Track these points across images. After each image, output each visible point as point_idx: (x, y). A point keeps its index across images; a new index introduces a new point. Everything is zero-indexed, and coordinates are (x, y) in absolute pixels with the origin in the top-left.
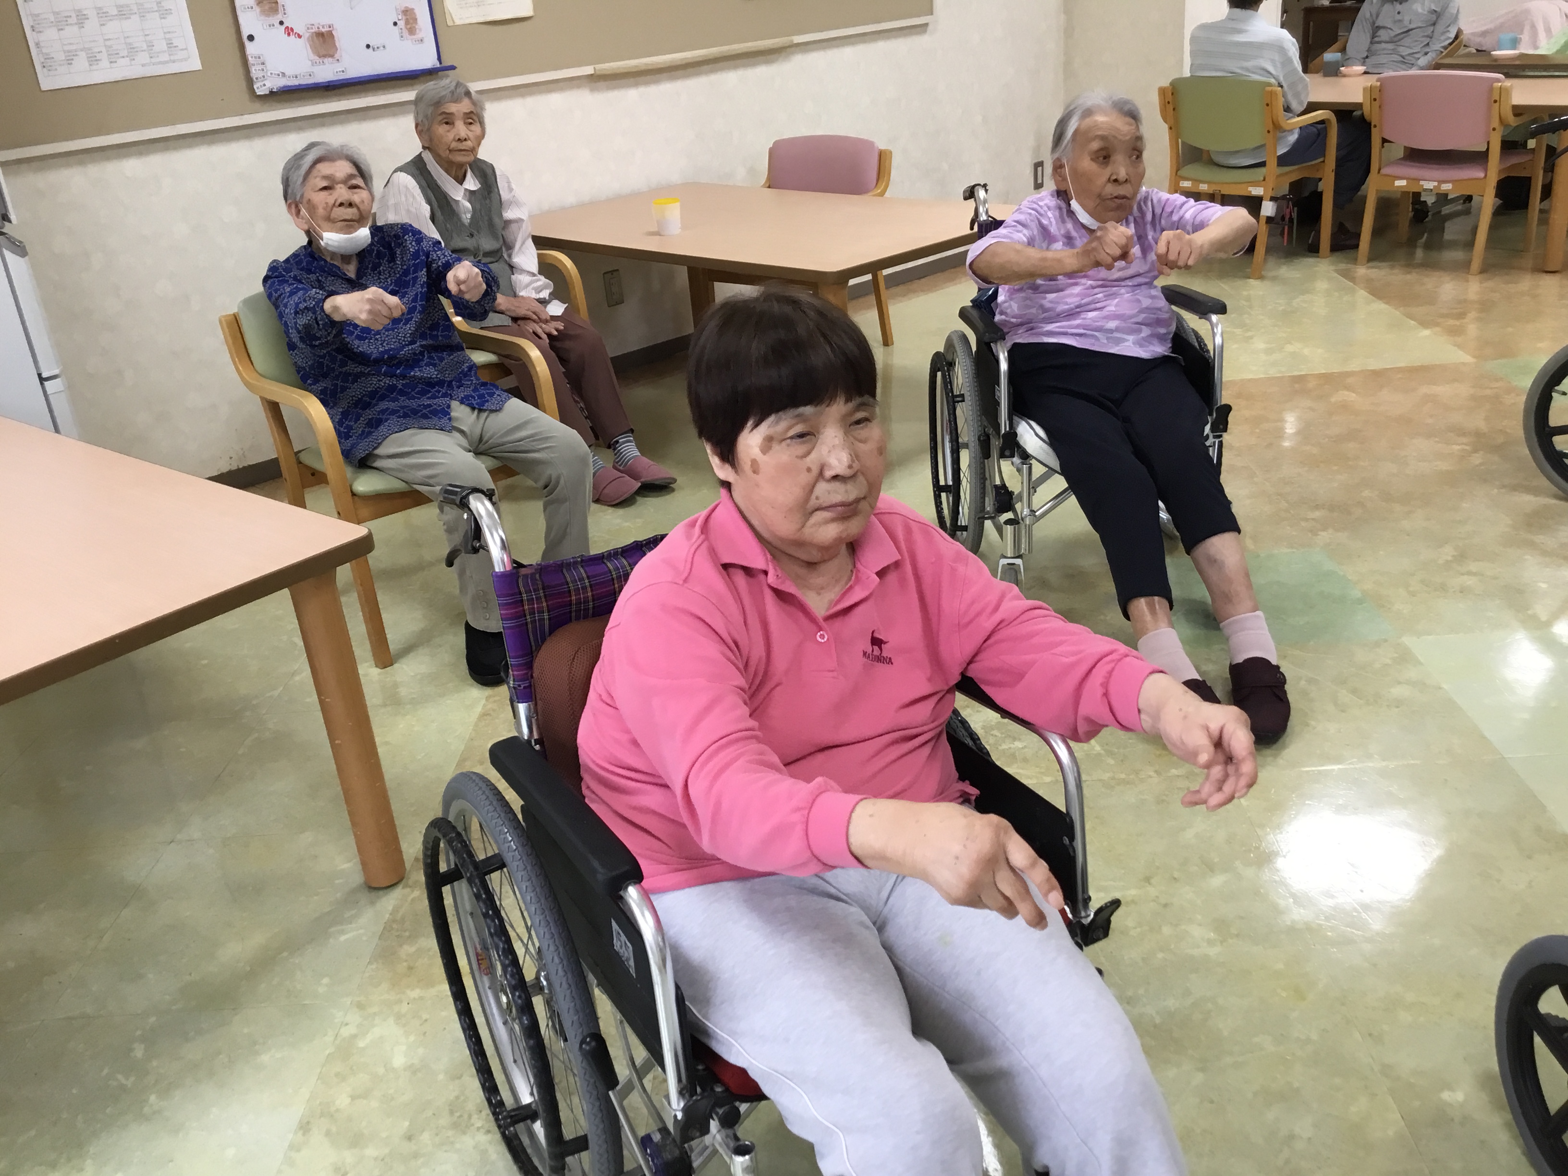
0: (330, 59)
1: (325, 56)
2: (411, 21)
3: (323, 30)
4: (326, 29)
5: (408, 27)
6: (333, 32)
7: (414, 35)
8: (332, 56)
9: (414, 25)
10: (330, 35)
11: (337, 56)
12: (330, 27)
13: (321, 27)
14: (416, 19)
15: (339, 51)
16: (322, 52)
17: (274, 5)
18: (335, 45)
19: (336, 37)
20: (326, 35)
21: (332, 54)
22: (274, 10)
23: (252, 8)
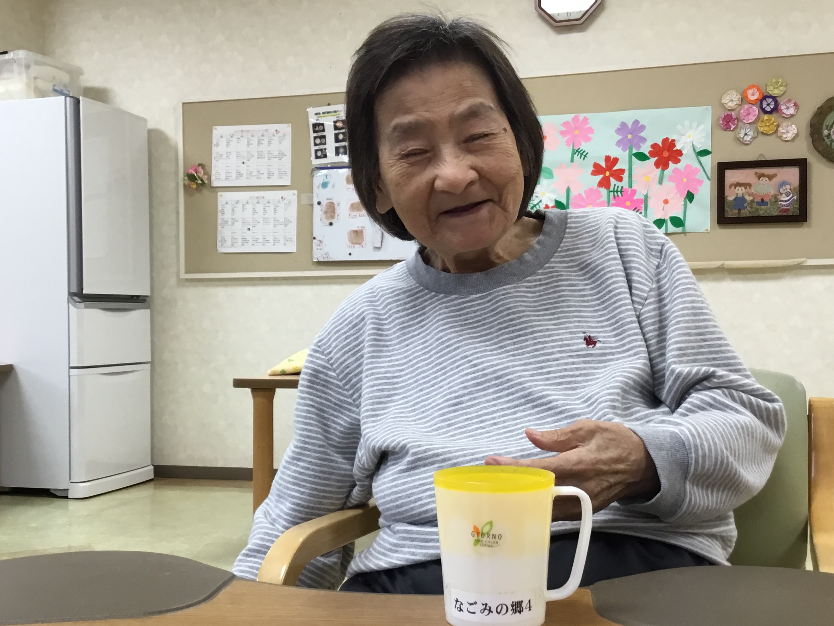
0: (359, 246)
1: (356, 243)
3: (358, 229)
4: (360, 229)
6: (364, 231)
8: (360, 244)
10: (361, 232)
11: (363, 244)
13: (356, 228)
15: (364, 242)
16: (355, 241)
17: (333, 214)
18: (363, 238)
19: (364, 233)
20: (358, 232)
21: (360, 242)
22: (332, 217)
23: (320, 218)
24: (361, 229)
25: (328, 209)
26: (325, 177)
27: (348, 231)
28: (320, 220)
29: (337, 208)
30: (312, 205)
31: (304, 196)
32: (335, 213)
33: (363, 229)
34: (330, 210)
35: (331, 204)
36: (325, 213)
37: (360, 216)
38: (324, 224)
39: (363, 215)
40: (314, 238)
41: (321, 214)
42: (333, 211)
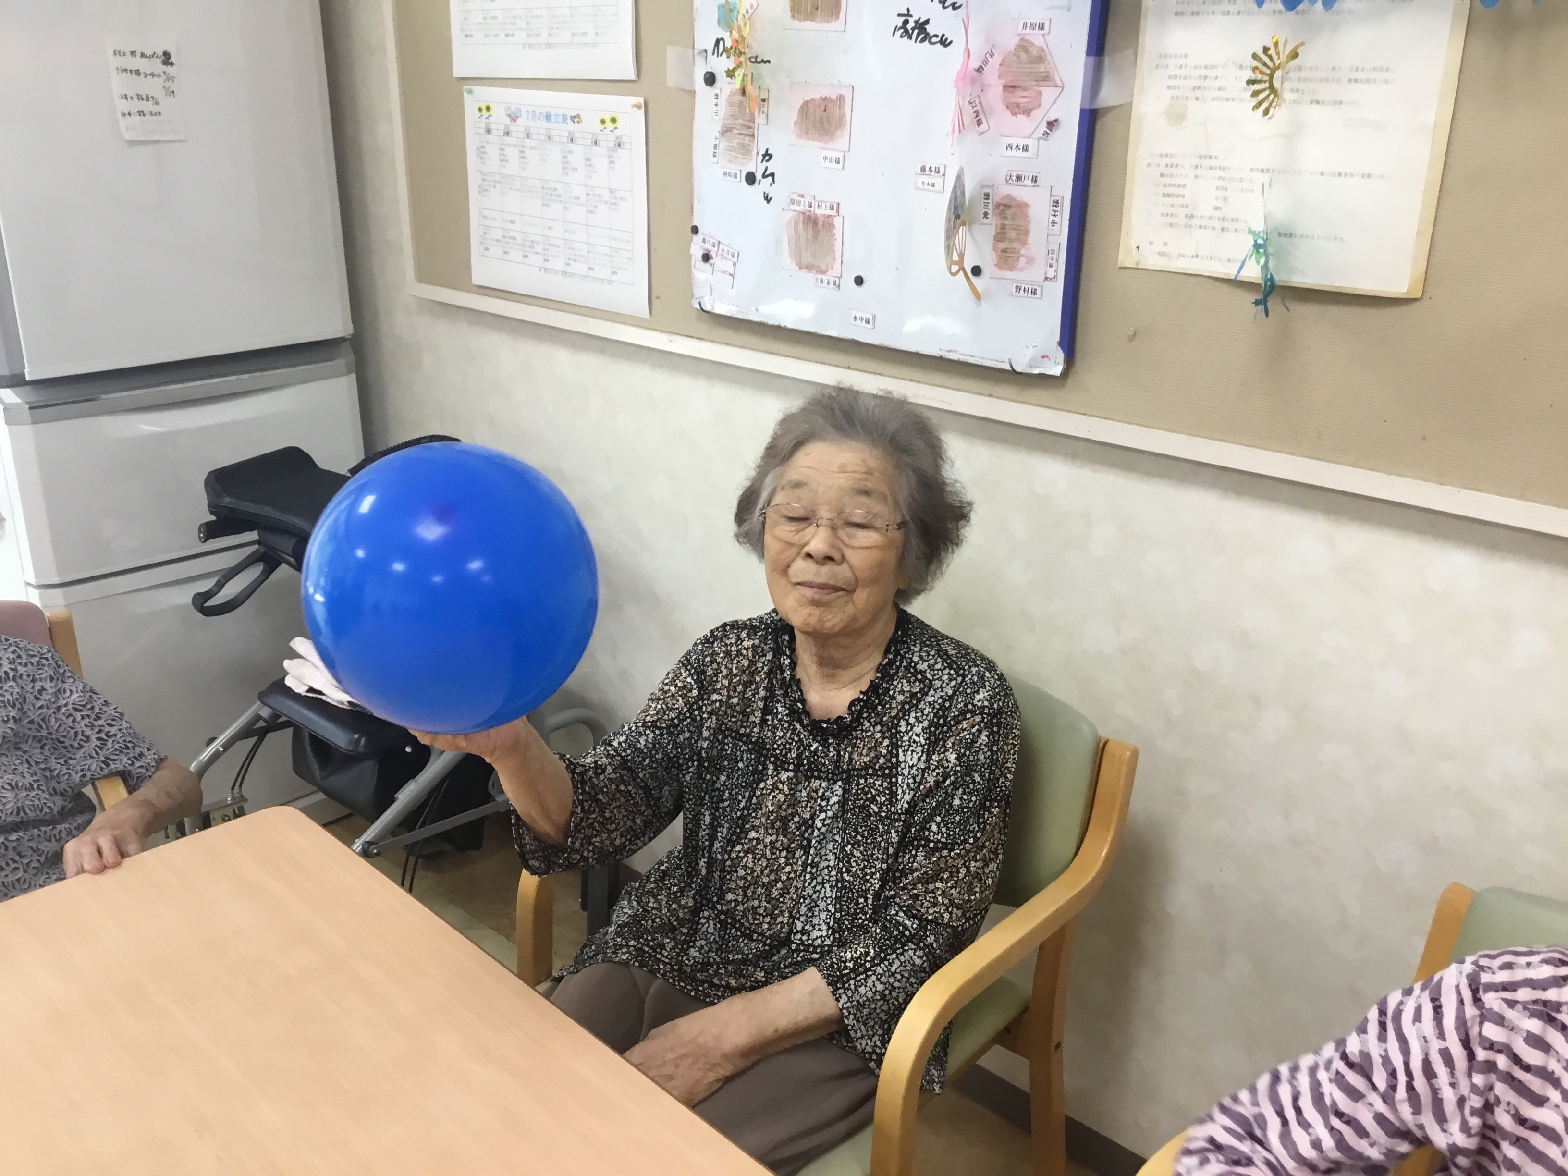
1: (809, 268)
2: (1012, 234)
3: (818, 212)
4: (825, 211)
5: (1002, 246)
6: (837, 221)
7: (1012, 268)
8: (821, 272)
9: (1016, 245)
10: (829, 223)
11: (832, 274)
12: (832, 208)
13: (815, 204)
14: (1027, 232)
15: (837, 265)
16: (807, 258)
17: (746, 139)
18: (831, 250)
19: (838, 231)
20: (820, 223)
21: (823, 267)
22: (745, 150)
23: (715, 147)
24: (829, 212)
25: (733, 117)
27: (789, 215)
28: (714, 156)
29: (760, 119)
30: (693, 93)
31: (672, 53)
32: (753, 135)
33: (834, 213)
34: (740, 121)
35: (739, 97)
36: (726, 131)
37: (825, 158)
38: (730, 174)
39: (835, 155)
40: (695, 230)
41: (718, 134)
42: (749, 128)
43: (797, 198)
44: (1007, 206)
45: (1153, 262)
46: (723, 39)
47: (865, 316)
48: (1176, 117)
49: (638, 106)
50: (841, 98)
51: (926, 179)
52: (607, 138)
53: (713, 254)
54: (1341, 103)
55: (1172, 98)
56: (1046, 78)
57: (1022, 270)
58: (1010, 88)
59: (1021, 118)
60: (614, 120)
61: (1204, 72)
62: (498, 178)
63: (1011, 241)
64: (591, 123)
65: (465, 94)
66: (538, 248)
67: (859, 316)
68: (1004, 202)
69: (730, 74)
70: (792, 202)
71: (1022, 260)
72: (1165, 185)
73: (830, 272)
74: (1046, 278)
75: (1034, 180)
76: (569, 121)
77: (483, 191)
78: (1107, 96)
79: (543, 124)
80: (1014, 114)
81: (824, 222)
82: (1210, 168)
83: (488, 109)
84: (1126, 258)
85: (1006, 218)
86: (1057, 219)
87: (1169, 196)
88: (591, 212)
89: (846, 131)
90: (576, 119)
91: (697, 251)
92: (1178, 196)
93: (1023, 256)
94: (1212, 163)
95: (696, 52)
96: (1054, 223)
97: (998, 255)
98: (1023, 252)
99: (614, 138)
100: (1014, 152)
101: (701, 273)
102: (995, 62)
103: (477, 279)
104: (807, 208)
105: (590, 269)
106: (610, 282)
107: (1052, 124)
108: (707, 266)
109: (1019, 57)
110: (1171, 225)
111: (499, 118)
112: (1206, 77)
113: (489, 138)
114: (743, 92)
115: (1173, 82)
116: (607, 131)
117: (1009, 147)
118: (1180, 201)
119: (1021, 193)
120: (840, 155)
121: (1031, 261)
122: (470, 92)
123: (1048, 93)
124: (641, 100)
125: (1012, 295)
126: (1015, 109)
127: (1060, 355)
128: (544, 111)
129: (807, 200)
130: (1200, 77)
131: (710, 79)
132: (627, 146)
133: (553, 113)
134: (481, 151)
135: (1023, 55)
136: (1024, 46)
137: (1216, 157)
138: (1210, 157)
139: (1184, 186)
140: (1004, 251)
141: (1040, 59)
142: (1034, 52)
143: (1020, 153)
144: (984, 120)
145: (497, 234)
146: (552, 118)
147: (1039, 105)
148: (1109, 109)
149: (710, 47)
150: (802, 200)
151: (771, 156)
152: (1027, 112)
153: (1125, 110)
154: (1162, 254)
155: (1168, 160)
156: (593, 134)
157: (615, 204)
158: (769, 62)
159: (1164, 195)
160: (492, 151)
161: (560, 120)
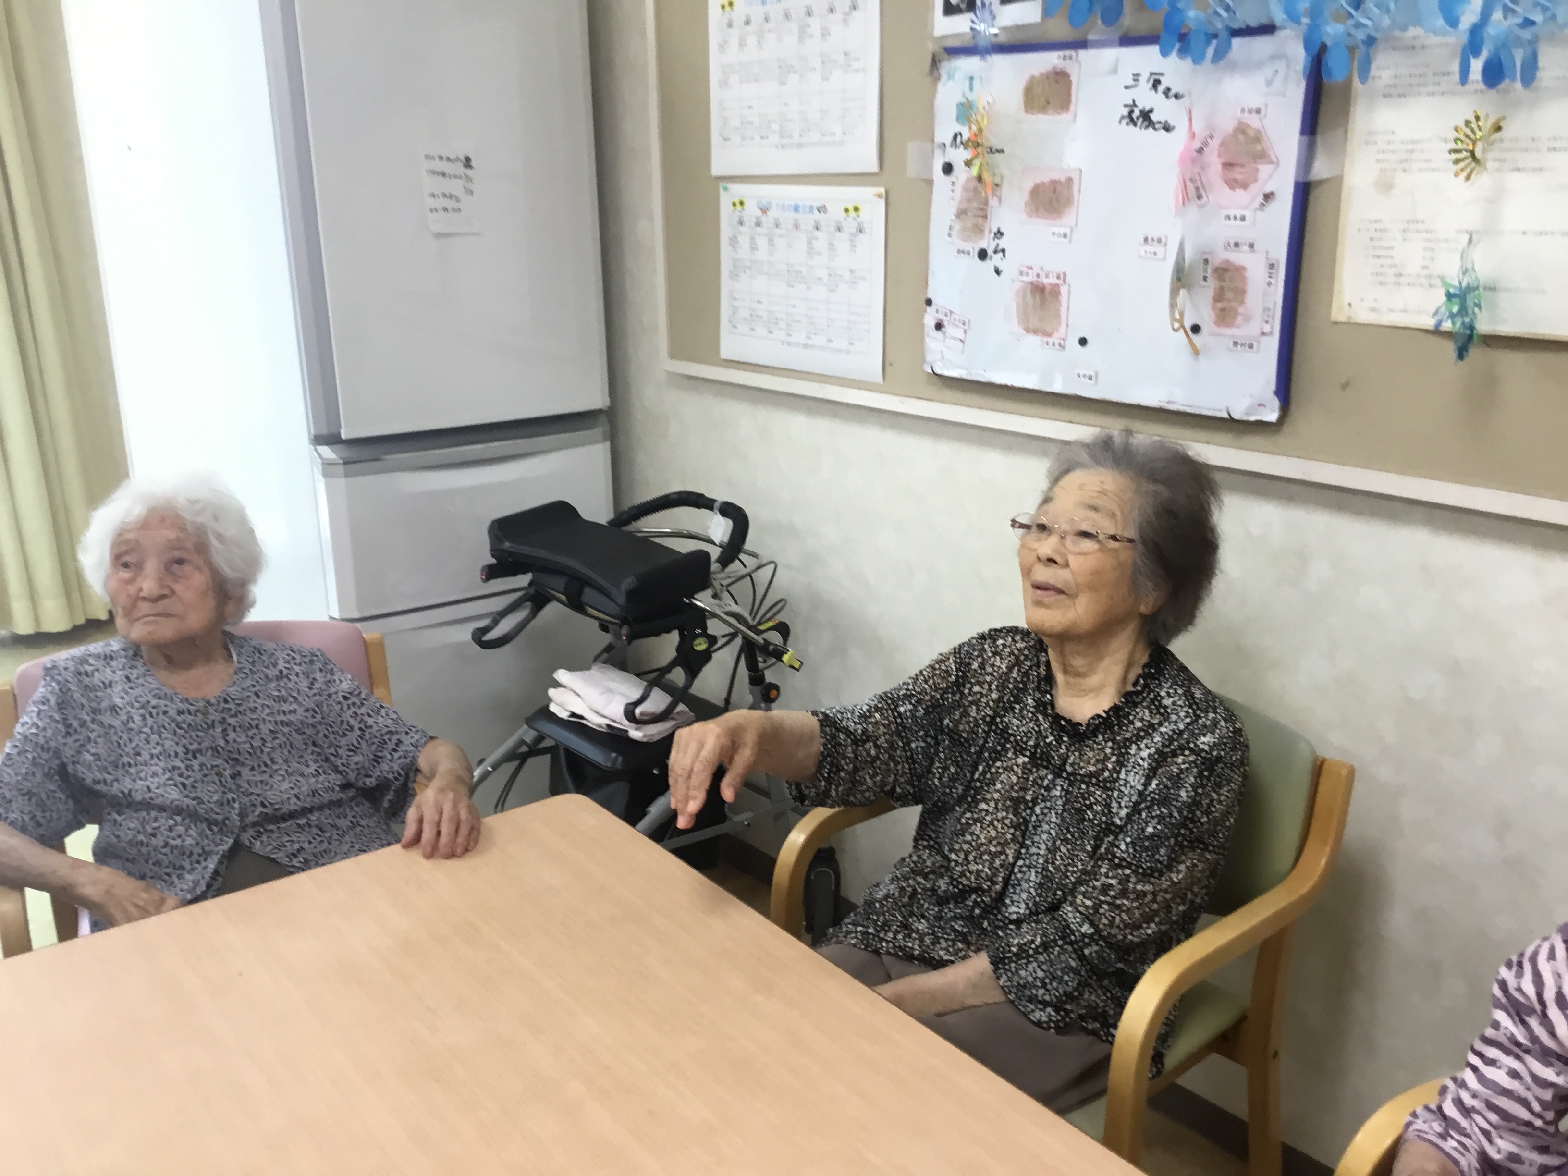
1: (1035, 332)
2: (1229, 295)
3: (1046, 281)
4: (1053, 280)
6: (1064, 290)
7: (1229, 325)
8: (1047, 335)
9: (1234, 304)
10: (1055, 291)
12: (1058, 277)
13: (1042, 275)
14: (1244, 293)
15: (1063, 328)
16: (1034, 323)
17: (980, 220)
18: (1058, 316)
19: (1064, 298)
20: (1047, 291)
21: (1049, 330)
22: (978, 230)
23: (951, 228)
24: (1056, 281)
25: (969, 201)
26: (967, 83)
27: (1018, 286)
28: (950, 235)
29: (993, 202)
30: (930, 182)
31: (913, 148)
32: (986, 217)
33: (1060, 282)
34: (975, 205)
35: (976, 184)
36: (961, 214)
37: (1054, 234)
38: (963, 252)
39: (1062, 230)
40: (929, 302)
41: (953, 217)
42: (982, 210)
43: (1025, 269)
44: (1225, 270)
45: (1363, 316)
46: (961, 134)
47: (1087, 373)
48: (1385, 186)
49: (880, 196)
50: (1070, 180)
51: (1148, 248)
52: (850, 225)
53: (945, 323)
54: (1541, 169)
55: (1381, 170)
56: (1262, 156)
57: (1238, 327)
58: (1228, 165)
59: (1240, 192)
60: (856, 209)
61: (1410, 147)
62: (748, 264)
63: (1229, 301)
64: (835, 213)
65: (722, 191)
66: (782, 324)
67: (1082, 373)
68: (1223, 266)
69: (968, 163)
70: (1021, 273)
71: (1239, 319)
72: (1374, 248)
73: (1056, 335)
74: (1263, 334)
75: (1252, 246)
76: (816, 212)
77: (734, 276)
78: (1321, 169)
79: (793, 215)
80: (1232, 188)
81: (1051, 290)
82: (1418, 231)
83: (742, 203)
84: (1339, 313)
85: (1224, 281)
86: (1273, 281)
87: (1378, 257)
88: (833, 291)
89: (1073, 209)
90: (822, 209)
91: (930, 320)
92: (1387, 257)
93: (1241, 314)
94: (1420, 226)
95: (935, 145)
96: (1269, 284)
97: (1217, 316)
98: (1241, 310)
99: (856, 225)
100: (1232, 222)
101: (933, 342)
102: (1214, 144)
103: (725, 353)
104: (1035, 278)
105: (830, 341)
106: (848, 352)
107: (1268, 197)
108: (939, 334)
109: (1237, 138)
110: (1381, 284)
111: (751, 211)
112: (1412, 151)
113: (742, 229)
114: (980, 179)
115: (1381, 156)
116: (850, 219)
117: (1228, 217)
118: (1389, 261)
119: (1238, 258)
120: (1068, 231)
121: (1248, 319)
122: (726, 189)
123: (1264, 169)
124: (882, 190)
125: (1229, 349)
126: (1233, 184)
127: (1276, 403)
128: (792, 203)
129: (1035, 272)
130: (1407, 151)
131: (948, 169)
132: (867, 231)
133: (801, 204)
134: (734, 241)
135: (1241, 137)
136: (1241, 129)
137: (1423, 222)
138: (1417, 222)
139: (1392, 248)
140: (1223, 310)
141: (1258, 138)
142: (1252, 134)
143: (1238, 222)
144: (1204, 195)
145: (744, 313)
146: (801, 209)
147: (1256, 180)
148: (1321, 182)
149: (948, 140)
150: (1030, 271)
151: (1002, 234)
152: (1245, 186)
153: (1337, 181)
154: (1373, 310)
155: (1377, 226)
156: (836, 222)
157: (855, 283)
158: (1003, 151)
159: (1374, 257)
160: (744, 241)
161: (808, 210)
